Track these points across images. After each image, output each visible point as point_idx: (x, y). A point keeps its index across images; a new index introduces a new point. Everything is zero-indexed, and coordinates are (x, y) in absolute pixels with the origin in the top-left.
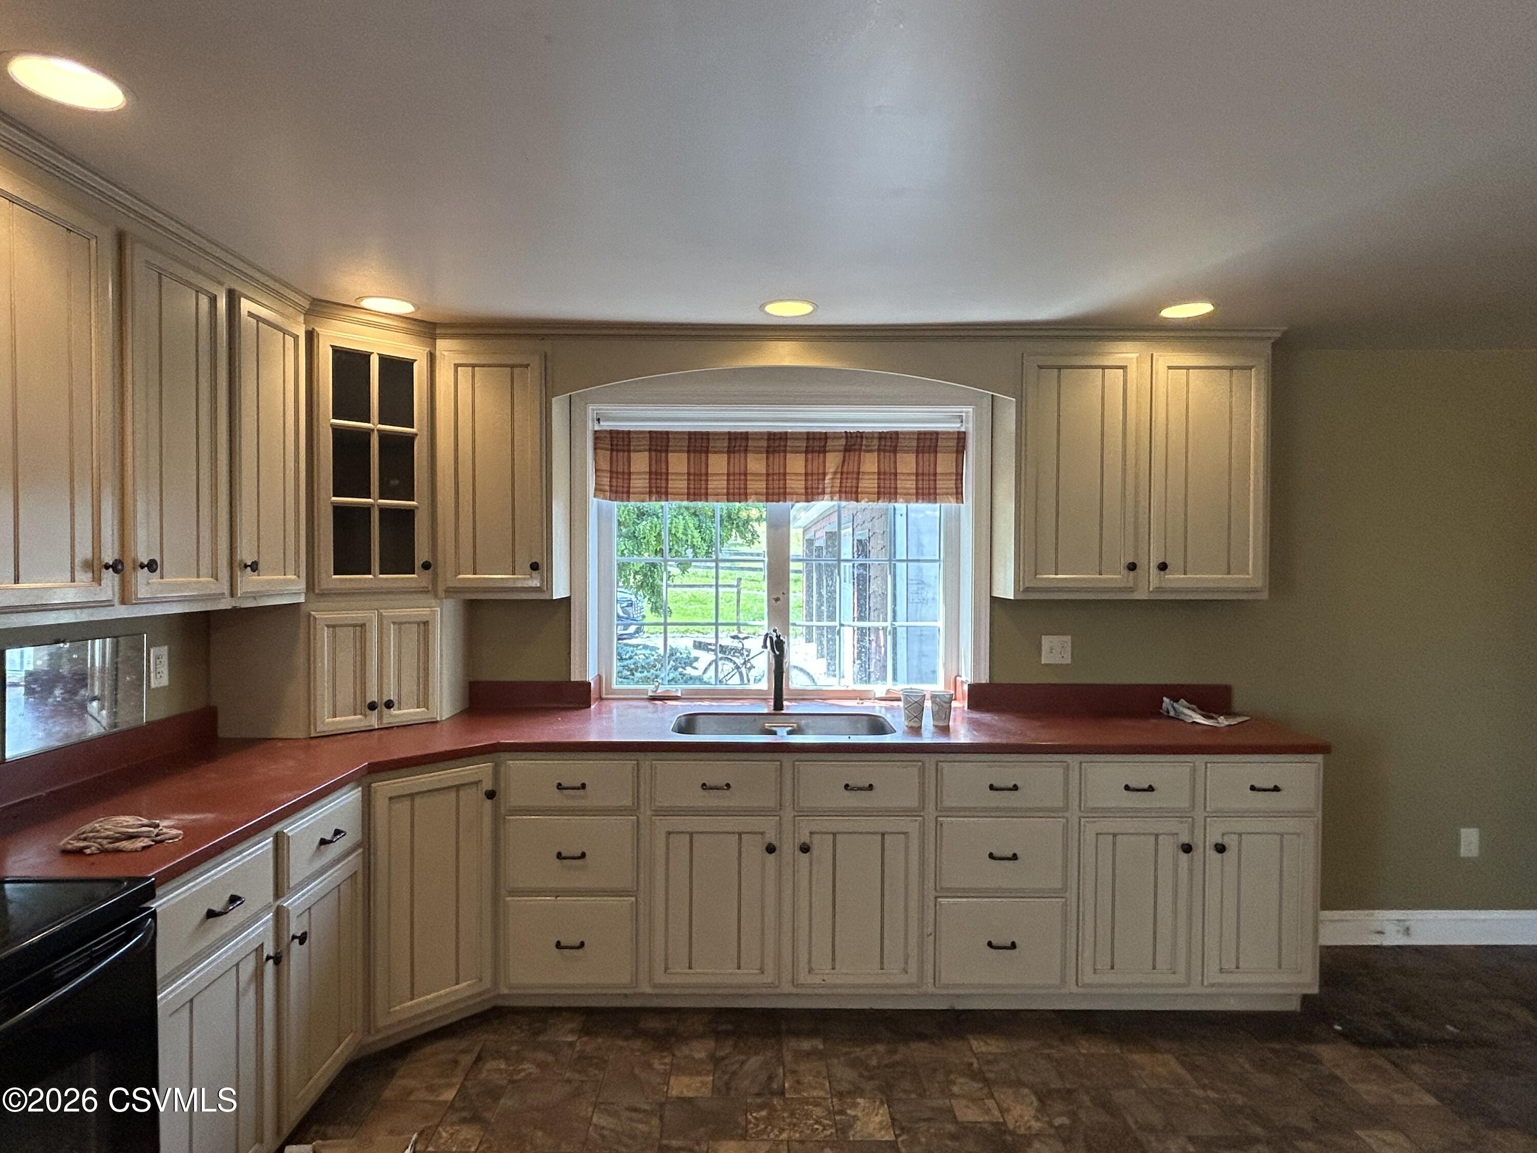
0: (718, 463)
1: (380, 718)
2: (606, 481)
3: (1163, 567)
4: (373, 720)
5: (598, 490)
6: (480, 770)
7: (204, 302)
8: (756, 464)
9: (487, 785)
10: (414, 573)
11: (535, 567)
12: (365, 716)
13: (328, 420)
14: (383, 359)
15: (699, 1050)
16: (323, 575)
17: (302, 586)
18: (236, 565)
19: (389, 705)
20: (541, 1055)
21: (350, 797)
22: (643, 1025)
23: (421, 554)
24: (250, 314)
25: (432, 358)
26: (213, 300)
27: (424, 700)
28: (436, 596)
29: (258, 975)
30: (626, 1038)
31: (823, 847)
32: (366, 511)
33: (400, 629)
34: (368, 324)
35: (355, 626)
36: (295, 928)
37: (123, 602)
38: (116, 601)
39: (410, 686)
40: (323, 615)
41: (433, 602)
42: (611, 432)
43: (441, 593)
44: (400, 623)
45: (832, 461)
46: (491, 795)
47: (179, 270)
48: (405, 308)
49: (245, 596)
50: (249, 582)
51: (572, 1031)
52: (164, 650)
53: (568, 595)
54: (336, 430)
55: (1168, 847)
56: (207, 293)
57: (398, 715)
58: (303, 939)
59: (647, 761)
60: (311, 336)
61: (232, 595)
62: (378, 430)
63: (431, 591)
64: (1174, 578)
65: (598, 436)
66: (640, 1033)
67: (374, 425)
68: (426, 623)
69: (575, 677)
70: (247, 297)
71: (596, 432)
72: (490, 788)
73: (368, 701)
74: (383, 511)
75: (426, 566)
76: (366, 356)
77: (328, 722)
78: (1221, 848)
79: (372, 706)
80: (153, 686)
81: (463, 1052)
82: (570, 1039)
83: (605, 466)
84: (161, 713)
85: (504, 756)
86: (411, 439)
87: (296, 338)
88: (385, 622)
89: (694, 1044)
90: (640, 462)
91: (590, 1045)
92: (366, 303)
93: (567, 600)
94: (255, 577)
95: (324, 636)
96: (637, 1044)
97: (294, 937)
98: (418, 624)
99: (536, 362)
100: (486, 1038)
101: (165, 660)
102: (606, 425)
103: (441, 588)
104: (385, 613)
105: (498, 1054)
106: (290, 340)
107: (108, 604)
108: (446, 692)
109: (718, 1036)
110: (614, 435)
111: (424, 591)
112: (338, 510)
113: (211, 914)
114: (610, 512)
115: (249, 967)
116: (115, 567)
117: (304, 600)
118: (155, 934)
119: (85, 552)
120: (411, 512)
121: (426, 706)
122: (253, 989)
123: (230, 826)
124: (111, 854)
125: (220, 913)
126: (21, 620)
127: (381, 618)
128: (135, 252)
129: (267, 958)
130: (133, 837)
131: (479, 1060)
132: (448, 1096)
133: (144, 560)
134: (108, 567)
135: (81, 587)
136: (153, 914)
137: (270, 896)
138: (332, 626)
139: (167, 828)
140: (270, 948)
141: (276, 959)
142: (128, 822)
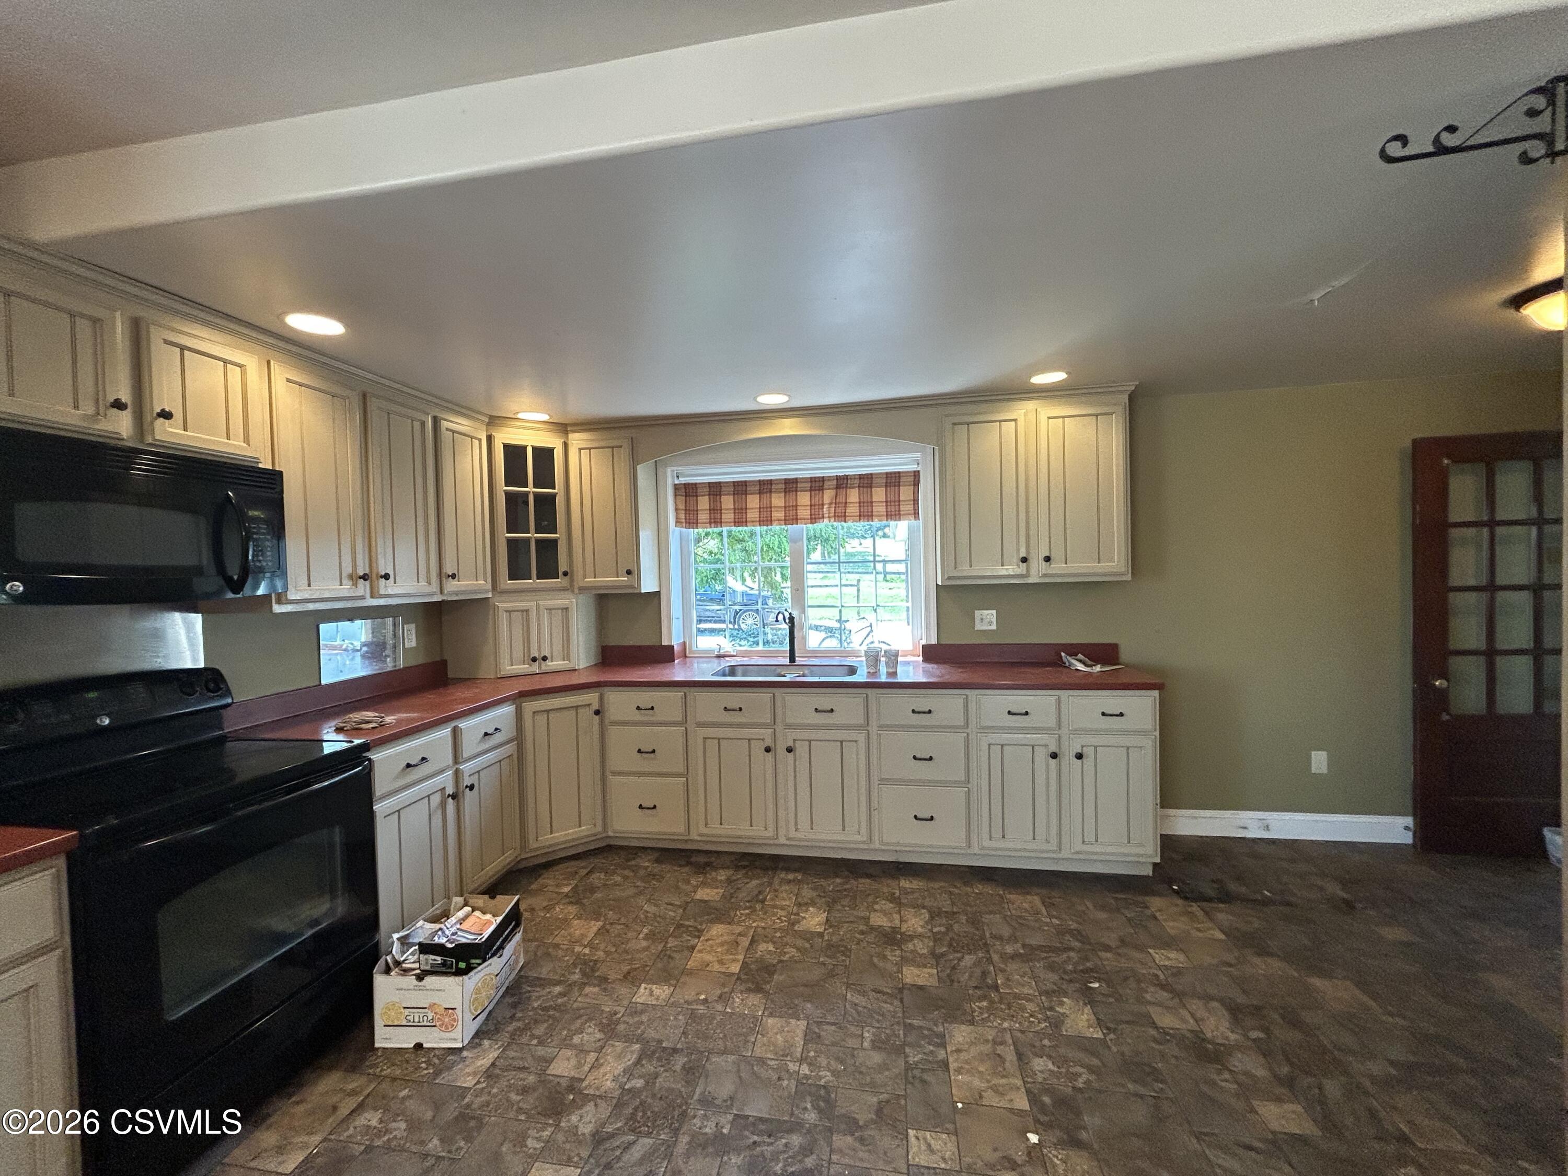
0: (753, 501)
1: (539, 666)
2: (683, 516)
3: (1047, 559)
4: (535, 668)
5: (678, 522)
6: (591, 698)
7: (417, 425)
8: (778, 500)
9: (596, 706)
10: (558, 578)
11: (629, 572)
12: (530, 665)
13: (502, 487)
14: (535, 449)
15: (722, 875)
16: (502, 581)
17: (489, 586)
18: (443, 575)
19: (545, 659)
20: (626, 872)
21: (507, 710)
22: (693, 859)
23: (563, 567)
24: (447, 429)
25: (566, 445)
26: (423, 424)
27: (567, 657)
28: (573, 591)
29: (443, 805)
30: (680, 866)
31: (802, 749)
32: (527, 541)
33: (551, 613)
34: (524, 428)
35: (522, 611)
36: (467, 782)
37: (372, 597)
38: (368, 595)
39: (558, 647)
40: (502, 605)
41: (571, 596)
42: (685, 484)
43: (576, 591)
44: (550, 609)
45: (828, 495)
46: (597, 713)
47: (399, 409)
48: (545, 417)
49: (450, 594)
50: (452, 586)
51: (649, 861)
52: (413, 626)
53: (657, 590)
54: (507, 494)
55: (1042, 755)
56: (419, 420)
57: (551, 665)
58: (471, 787)
59: (693, 693)
60: (490, 438)
61: (441, 592)
62: (533, 492)
63: (570, 589)
64: (1057, 567)
65: (676, 488)
66: (689, 863)
67: (531, 489)
68: (567, 609)
69: (665, 643)
70: (446, 420)
71: (675, 485)
72: (597, 708)
73: (532, 656)
74: (538, 541)
75: (565, 574)
76: (523, 448)
77: (509, 669)
78: (1079, 756)
79: (534, 660)
80: (406, 646)
81: (583, 868)
82: (647, 864)
83: (682, 506)
84: (412, 662)
85: (606, 689)
86: (554, 496)
87: (480, 440)
88: (541, 608)
89: (721, 871)
90: (704, 502)
91: (657, 868)
92: (520, 416)
93: (657, 594)
94: (455, 582)
95: (503, 618)
96: (686, 869)
97: (467, 787)
98: (562, 609)
99: (626, 444)
100: (597, 861)
101: (414, 632)
102: (683, 480)
103: (576, 586)
104: (541, 603)
105: (601, 870)
106: (476, 442)
107: (363, 598)
108: (582, 650)
109: (737, 868)
110: (686, 486)
111: (564, 589)
112: (509, 541)
113: (408, 766)
114: (689, 535)
115: (436, 799)
116: (364, 577)
117: (490, 595)
118: (370, 770)
119: (347, 569)
120: (555, 541)
121: (569, 660)
122: (439, 812)
123: (423, 719)
124: (357, 730)
125: (415, 766)
126: (311, 607)
127: (538, 606)
128: (373, 404)
129: (449, 796)
130: (368, 722)
131: (590, 872)
132: (566, 890)
133: (383, 573)
134: (360, 578)
135: (346, 589)
136: (370, 760)
137: (450, 761)
138: (509, 612)
139: (389, 719)
140: (450, 790)
141: (454, 796)
142: (369, 715)
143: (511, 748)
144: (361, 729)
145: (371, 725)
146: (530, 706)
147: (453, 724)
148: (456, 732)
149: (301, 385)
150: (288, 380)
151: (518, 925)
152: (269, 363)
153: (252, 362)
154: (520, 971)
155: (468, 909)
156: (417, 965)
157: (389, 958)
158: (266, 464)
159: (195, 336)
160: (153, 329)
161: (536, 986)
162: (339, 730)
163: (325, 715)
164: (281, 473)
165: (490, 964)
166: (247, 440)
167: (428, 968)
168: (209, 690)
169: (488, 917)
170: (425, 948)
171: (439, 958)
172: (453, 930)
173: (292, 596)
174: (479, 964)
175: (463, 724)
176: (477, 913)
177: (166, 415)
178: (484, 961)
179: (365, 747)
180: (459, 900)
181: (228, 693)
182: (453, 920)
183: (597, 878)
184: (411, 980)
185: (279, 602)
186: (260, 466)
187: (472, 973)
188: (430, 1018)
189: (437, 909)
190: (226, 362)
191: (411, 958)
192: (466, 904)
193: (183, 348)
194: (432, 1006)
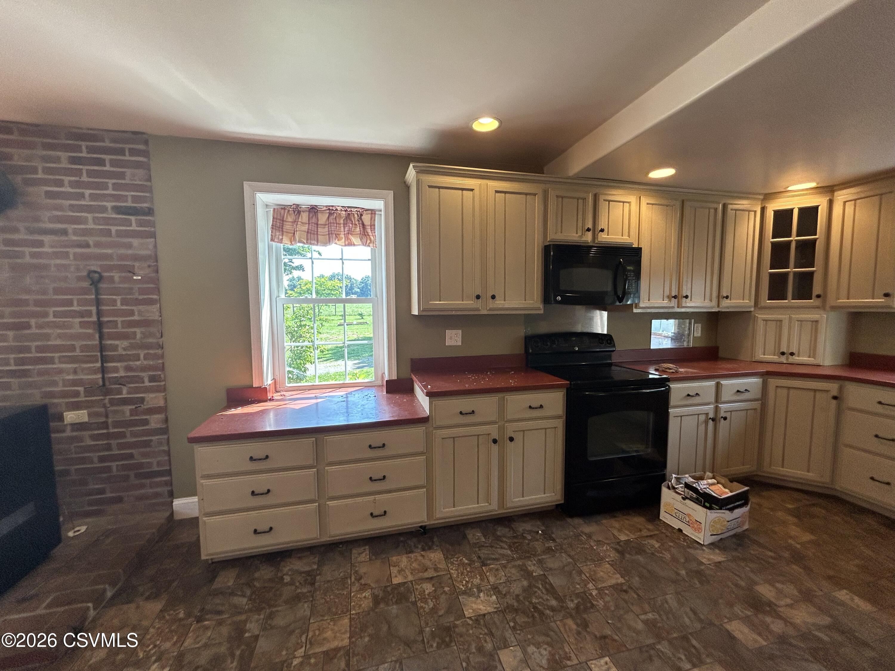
1: (787, 359)
4: (783, 359)
6: (833, 387)
7: (712, 211)
9: (835, 393)
10: (811, 299)
11: (886, 295)
12: (780, 357)
13: (769, 240)
14: (801, 209)
16: (762, 301)
17: (752, 303)
18: (720, 297)
19: (792, 354)
21: (757, 380)
23: (817, 291)
24: (732, 210)
25: (831, 203)
26: (716, 210)
27: (812, 355)
28: (824, 310)
29: (706, 422)
32: (786, 274)
33: (802, 324)
34: (793, 196)
35: (777, 321)
36: (723, 414)
37: (678, 307)
38: (676, 306)
39: (805, 348)
40: (761, 316)
41: (822, 312)
44: (801, 321)
46: (835, 398)
48: (813, 185)
49: (725, 308)
50: (726, 303)
52: (700, 325)
54: (774, 243)
56: (713, 208)
57: (796, 359)
58: (725, 419)
60: (763, 210)
61: (718, 306)
62: (795, 240)
63: (823, 307)
67: (794, 238)
68: (817, 321)
70: (731, 204)
73: (781, 351)
74: (796, 274)
75: (818, 296)
76: (791, 211)
77: (761, 357)
79: (783, 354)
80: (695, 335)
81: (805, 500)
82: (873, 523)
84: (697, 345)
86: (814, 241)
87: (755, 212)
88: (794, 320)
91: (883, 530)
92: (789, 189)
94: (728, 301)
95: (761, 325)
97: (722, 417)
98: (813, 321)
100: (822, 501)
101: (700, 328)
103: (827, 307)
104: (793, 316)
105: (823, 508)
106: (752, 214)
107: (673, 307)
108: (828, 353)
111: (818, 307)
112: (772, 275)
113: (688, 395)
115: (702, 418)
116: (675, 297)
117: (752, 309)
118: (669, 392)
119: (667, 293)
120: (812, 274)
121: (814, 357)
122: (704, 425)
123: (699, 373)
124: (664, 372)
125: (693, 396)
126: (649, 311)
127: (790, 318)
128: (687, 204)
129: (710, 418)
130: (670, 369)
131: (814, 505)
132: (790, 506)
133: (685, 295)
134: (673, 297)
135: (666, 303)
136: (669, 386)
137: (713, 400)
138: (766, 321)
139: (681, 370)
140: (711, 415)
141: (713, 420)
142: (671, 366)
143: (757, 405)
144: (667, 372)
145: (671, 371)
146: (773, 382)
147: (718, 380)
148: (718, 385)
149: (653, 204)
150: (648, 204)
151: (745, 504)
152: (640, 197)
153: (633, 199)
154: (744, 531)
155: (714, 481)
156: (683, 493)
157: (670, 483)
158: (635, 245)
159: (614, 195)
160: (600, 196)
161: (754, 543)
162: (656, 370)
163: (651, 363)
164: (641, 248)
165: (724, 513)
166: (629, 236)
167: (689, 497)
168: (608, 343)
169: (727, 490)
170: (687, 486)
171: (695, 495)
172: (705, 486)
173: (641, 305)
174: (717, 509)
175: (724, 382)
176: (720, 486)
177: (602, 230)
178: (721, 509)
179: (667, 380)
180: (710, 475)
181: (614, 346)
182: (705, 482)
183: (816, 510)
184: (679, 498)
185: (636, 308)
186: (633, 246)
187: (713, 511)
188: (687, 520)
189: (698, 474)
190: (623, 202)
191: (680, 487)
192: (714, 478)
193: (609, 201)
194: (689, 515)
